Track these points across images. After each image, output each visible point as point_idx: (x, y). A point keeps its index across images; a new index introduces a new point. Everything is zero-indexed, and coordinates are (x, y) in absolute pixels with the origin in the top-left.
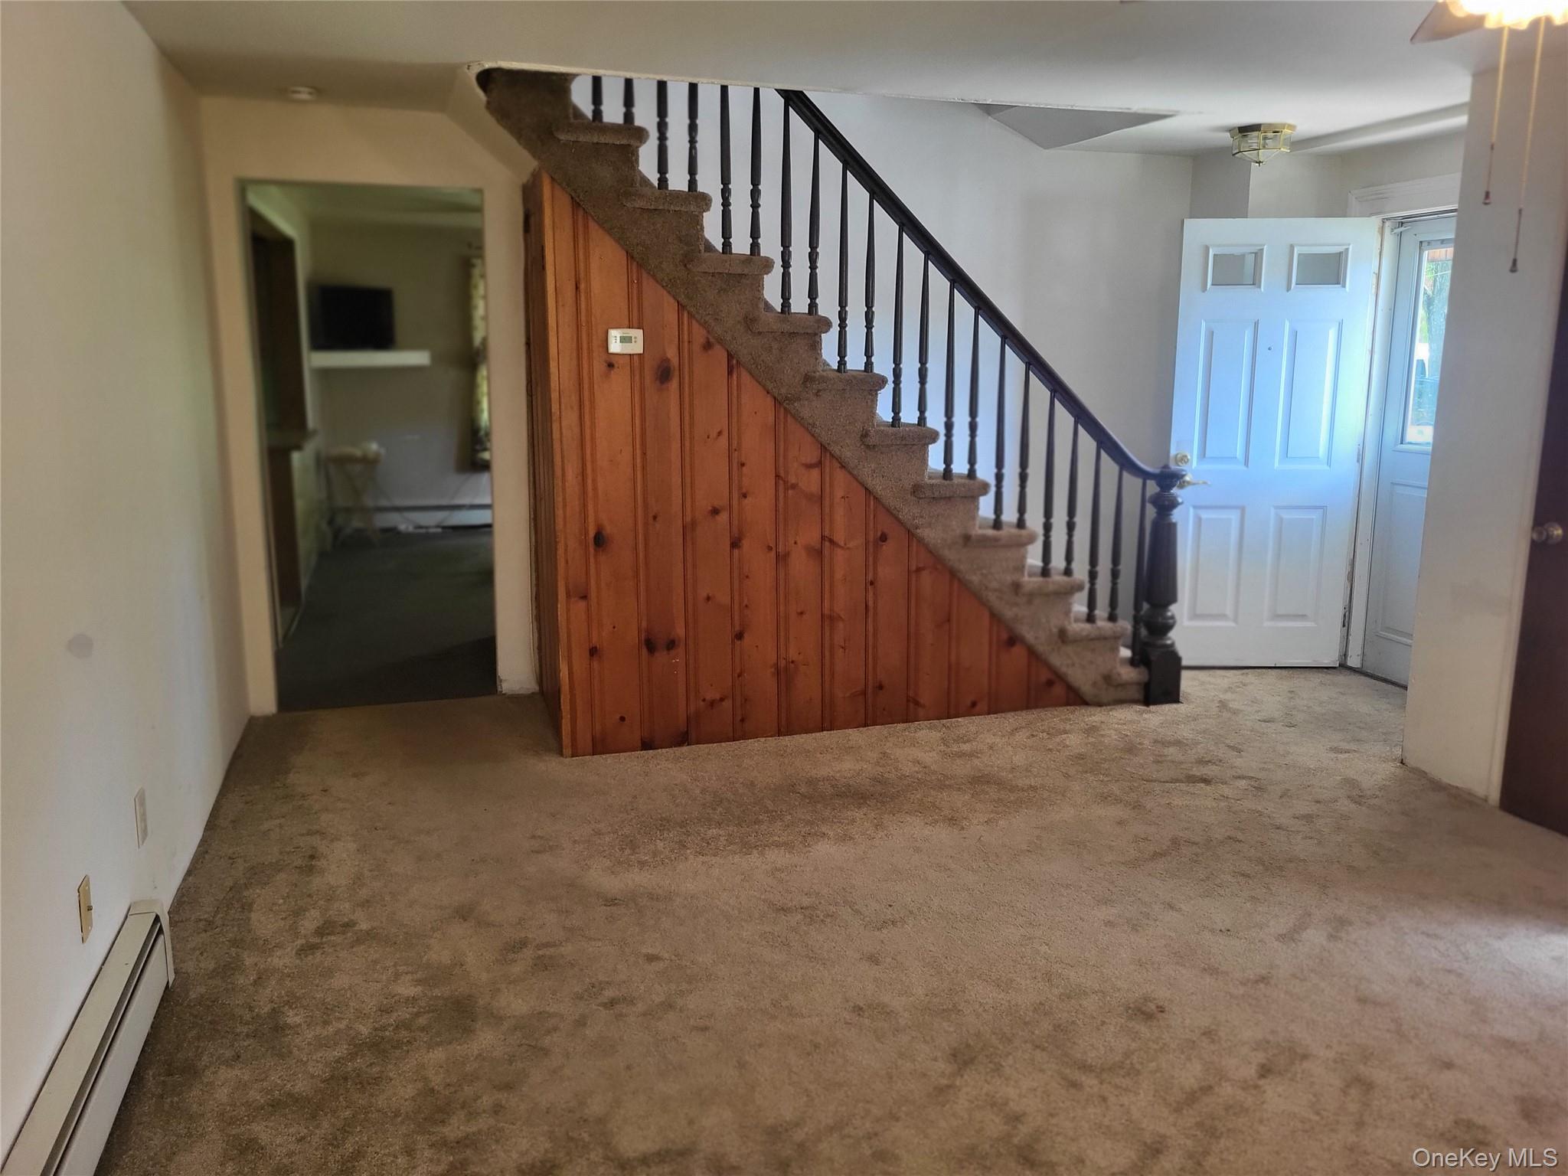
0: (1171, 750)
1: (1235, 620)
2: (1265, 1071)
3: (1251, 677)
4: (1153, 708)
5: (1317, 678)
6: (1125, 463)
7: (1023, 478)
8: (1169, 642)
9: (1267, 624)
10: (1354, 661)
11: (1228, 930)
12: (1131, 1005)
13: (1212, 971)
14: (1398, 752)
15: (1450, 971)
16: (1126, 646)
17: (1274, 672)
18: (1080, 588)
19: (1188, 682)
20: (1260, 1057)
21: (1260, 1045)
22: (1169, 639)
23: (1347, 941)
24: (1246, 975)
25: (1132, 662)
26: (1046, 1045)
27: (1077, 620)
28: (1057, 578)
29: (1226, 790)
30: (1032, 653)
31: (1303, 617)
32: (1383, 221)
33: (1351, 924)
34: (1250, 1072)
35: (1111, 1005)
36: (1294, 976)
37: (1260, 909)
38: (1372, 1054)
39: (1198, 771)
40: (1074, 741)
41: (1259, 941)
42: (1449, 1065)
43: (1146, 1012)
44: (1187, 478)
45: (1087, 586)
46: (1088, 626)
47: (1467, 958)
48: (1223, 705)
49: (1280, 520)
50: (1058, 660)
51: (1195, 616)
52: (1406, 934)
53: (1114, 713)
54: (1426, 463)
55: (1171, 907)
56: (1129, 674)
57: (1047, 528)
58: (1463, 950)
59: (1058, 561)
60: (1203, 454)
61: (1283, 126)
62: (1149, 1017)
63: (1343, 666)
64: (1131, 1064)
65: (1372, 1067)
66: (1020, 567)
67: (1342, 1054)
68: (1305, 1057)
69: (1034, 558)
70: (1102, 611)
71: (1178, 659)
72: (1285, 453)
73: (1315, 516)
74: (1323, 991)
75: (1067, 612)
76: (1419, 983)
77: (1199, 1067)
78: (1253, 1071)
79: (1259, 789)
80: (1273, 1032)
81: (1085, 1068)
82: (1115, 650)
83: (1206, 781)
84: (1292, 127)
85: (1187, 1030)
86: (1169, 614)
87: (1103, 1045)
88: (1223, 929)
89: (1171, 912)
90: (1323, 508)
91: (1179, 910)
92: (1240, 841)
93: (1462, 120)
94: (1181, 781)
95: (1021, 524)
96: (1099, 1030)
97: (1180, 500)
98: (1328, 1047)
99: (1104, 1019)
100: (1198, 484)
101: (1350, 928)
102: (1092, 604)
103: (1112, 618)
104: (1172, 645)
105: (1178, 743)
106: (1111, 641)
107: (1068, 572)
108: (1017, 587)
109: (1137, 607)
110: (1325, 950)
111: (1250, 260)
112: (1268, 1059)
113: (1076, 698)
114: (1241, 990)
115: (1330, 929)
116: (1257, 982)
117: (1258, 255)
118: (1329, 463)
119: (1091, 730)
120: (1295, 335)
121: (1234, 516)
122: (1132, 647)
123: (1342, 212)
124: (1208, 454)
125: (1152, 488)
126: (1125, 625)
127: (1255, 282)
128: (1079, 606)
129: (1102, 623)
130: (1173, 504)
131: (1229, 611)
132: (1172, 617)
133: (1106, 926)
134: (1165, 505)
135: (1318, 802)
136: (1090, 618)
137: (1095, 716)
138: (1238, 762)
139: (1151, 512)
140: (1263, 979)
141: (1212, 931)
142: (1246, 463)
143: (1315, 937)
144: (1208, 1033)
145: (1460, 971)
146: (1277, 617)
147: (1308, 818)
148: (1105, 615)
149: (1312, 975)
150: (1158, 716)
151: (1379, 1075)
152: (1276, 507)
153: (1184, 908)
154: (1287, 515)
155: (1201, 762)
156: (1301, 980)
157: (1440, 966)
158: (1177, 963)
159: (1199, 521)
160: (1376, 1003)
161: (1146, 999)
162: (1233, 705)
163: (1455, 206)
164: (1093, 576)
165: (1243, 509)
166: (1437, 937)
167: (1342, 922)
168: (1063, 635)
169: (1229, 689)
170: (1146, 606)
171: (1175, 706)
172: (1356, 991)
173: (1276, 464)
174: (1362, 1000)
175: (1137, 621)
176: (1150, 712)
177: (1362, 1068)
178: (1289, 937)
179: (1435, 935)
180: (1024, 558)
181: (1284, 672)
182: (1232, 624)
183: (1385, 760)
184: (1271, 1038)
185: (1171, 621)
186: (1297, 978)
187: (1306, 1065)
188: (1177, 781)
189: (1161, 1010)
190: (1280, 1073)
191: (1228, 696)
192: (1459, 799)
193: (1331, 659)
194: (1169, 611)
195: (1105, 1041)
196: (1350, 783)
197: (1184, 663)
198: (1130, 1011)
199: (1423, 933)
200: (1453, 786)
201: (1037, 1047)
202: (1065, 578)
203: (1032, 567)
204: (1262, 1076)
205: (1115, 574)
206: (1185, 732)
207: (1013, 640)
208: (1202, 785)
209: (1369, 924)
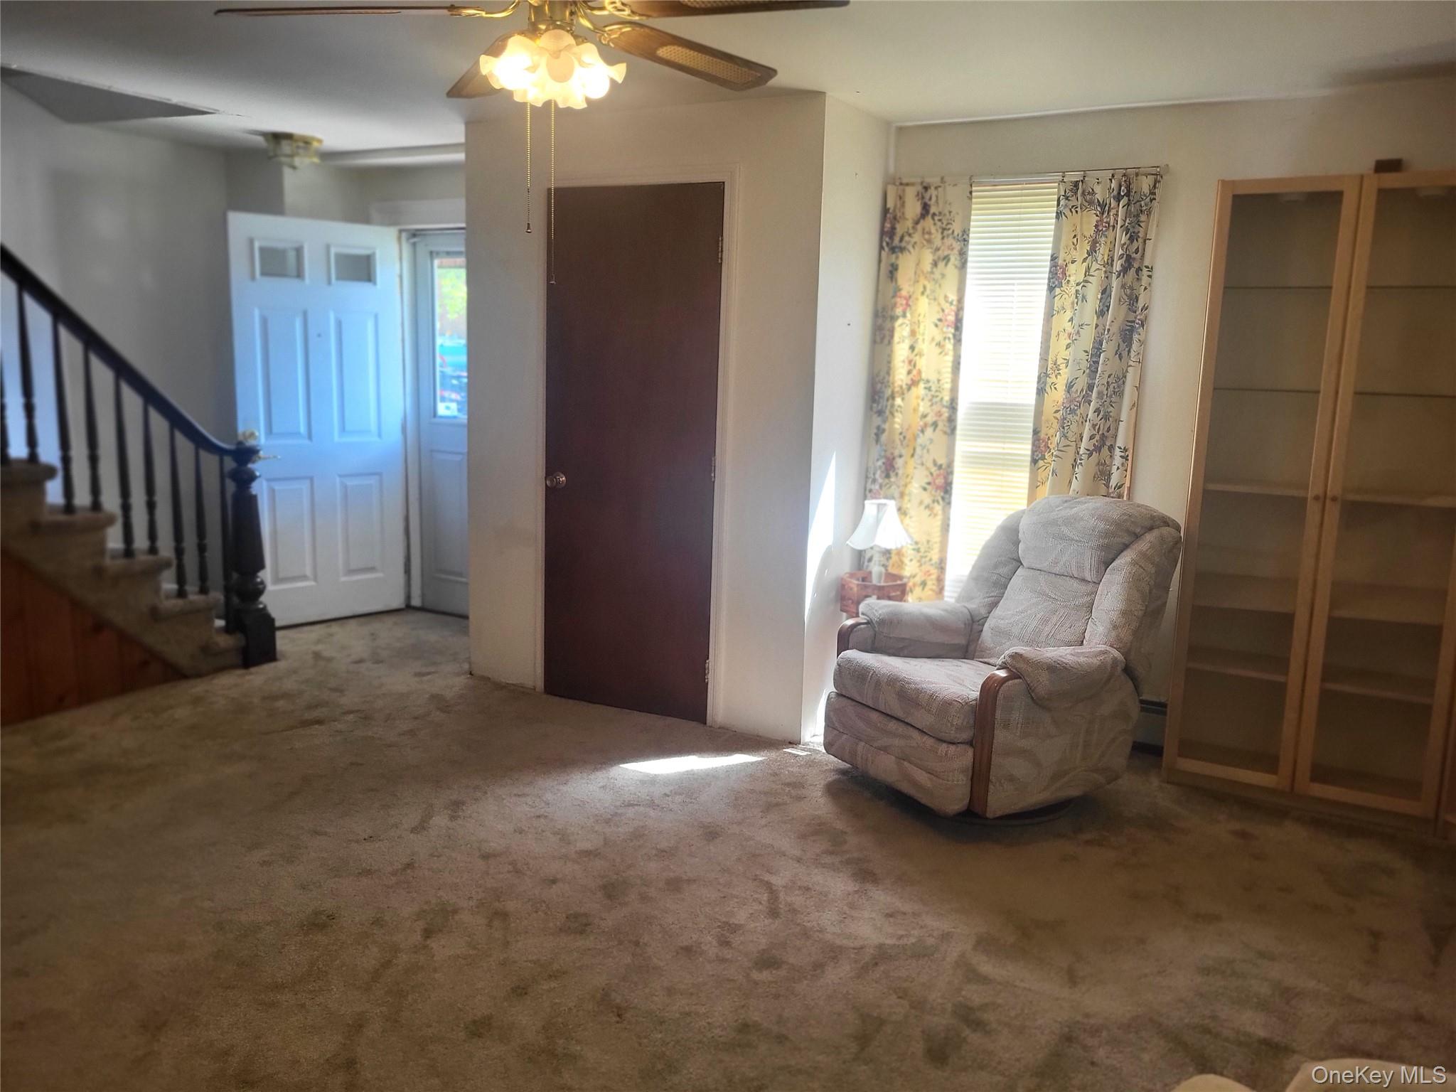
0: (281, 704)
1: (315, 579)
2: (428, 933)
3: (335, 628)
4: (253, 670)
5: (389, 621)
6: (200, 441)
7: (93, 460)
8: (261, 606)
9: (343, 579)
10: (416, 602)
11: (371, 837)
12: (305, 923)
13: (368, 873)
14: (466, 666)
15: (539, 817)
16: (219, 617)
17: (353, 622)
18: (167, 565)
19: (283, 641)
20: (421, 925)
21: (420, 915)
22: (261, 603)
23: (464, 817)
24: (394, 867)
25: (227, 630)
26: (235, 983)
27: (168, 597)
28: (143, 559)
29: (339, 726)
30: (123, 637)
31: (372, 569)
32: (401, 231)
33: (463, 803)
34: (417, 938)
35: (286, 929)
36: (432, 855)
37: (392, 813)
38: (502, 892)
39: (308, 716)
40: (183, 713)
41: (398, 838)
42: (554, 881)
43: (319, 923)
44: (261, 454)
45: (175, 562)
46: (180, 602)
47: (548, 804)
48: (317, 656)
49: (345, 487)
50: (154, 639)
51: (278, 580)
52: (504, 799)
53: (216, 681)
54: (464, 433)
55: (317, 833)
56: (225, 641)
57: (126, 508)
58: (545, 799)
59: (141, 541)
60: (269, 431)
61: (314, 139)
62: (322, 927)
63: (409, 607)
64: (318, 968)
65: (504, 901)
66: (101, 550)
67: (481, 900)
68: (455, 912)
69: (114, 539)
70: (192, 588)
71: (272, 620)
72: (343, 429)
73: (373, 481)
74: (456, 859)
75: (157, 590)
76: (521, 832)
77: (375, 950)
78: (419, 937)
79: (366, 718)
80: (426, 903)
81: (278, 987)
82: (210, 621)
83: (319, 722)
84: (320, 141)
85: (358, 926)
86: (259, 580)
87: (289, 964)
88: (366, 837)
89: (318, 837)
90: (380, 474)
91: (325, 834)
92: (361, 764)
93: (460, 156)
94: (297, 727)
95: (96, 505)
96: (281, 953)
97: (258, 474)
98: (470, 898)
99: (283, 943)
100: (269, 458)
101: (464, 808)
102: (181, 579)
103: (203, 590)
104: (265, 608)
105: (286, 696)
106: (205, 613)
107: (153, 550)
108: (99, 572)
109: (227, 576)
110: (450, 829)
111: (291, 256)
112: (427, 923)
113: (175, 674)
114: (394, 879)
115: (449, 812)
116: (404, 869)
117: (299, 251)
118: (380, 435)
119: (197, 701)
120: (339, 324)
121: (304, 486)
122: (225, 617)
123: (365, 219)
124: (275, 430)
125: (230, 464)
126: (217, 596)
127: (299, 274)
128: (168, 584)
129: (194, 597)
130: (252, 477)
131: (308, 572)
132: (262, 583)
133: (262, 867)
134: (244, 479)
135: (416, 718)
136: (181, 593)
137: (198, 687)
138: (343, 700)
139: (231, 487)
140: (409, 866)
141: (357, 842)
142: (310, 437)
143: (440, 821)
144: (377, 922)
145: (546, 814)
146: (351, 572)
147: (412, 733)
148: (196, 589)
149: (446, 850)
150: (259, 677)
151: (511, 906)
152: (340, 476)
153: (328, 830)
154: (351, 482)
155: (310, 707)
156: (438, 857)
157: (533, 815)
158: (335, 876)
159: (272, 492)
160: (495, 856)
161: (317, 913)
162: (326, 654)
163: (463, 225)
164: (179, 552)
165: (311, 479)
166: (524, 795)
167: (457, 805)
168: (155, 614)
169: (319, 641)
170: (235, 576)
171: (273, 665)
172: (480, 850)
173: (336, 438)
174: (486, 857)
175: (227, 590)
176: (251, 674)
177: (497, 904)
178: (420, 828)
179: (524, 794)
180: (102, 542)
181: (362, 620)
182: (312, 583)
183: (458, 674)
184: (426, 907)
185: (261, 586)
186: (435, 856)
187: (457, 917)
188: (292, 728)
189: (331, 917)
190: (440, 931)
191: (319, 647)
192: (517, 692)
193: (397, 602)
194: (258, 577)
195: (290, 960)
196: (435, 697)
197: (278, 624)
198: (305, 928)
199: (515, 795)
200: (511, 684)
201: (227, 988)
202: (151, 558)
203: (113, 550)
204: (427, 937)
205: (202, 549)
206: (289, 685)
207: (99, 626)
208: (317, 726)
209: (476, 800)
